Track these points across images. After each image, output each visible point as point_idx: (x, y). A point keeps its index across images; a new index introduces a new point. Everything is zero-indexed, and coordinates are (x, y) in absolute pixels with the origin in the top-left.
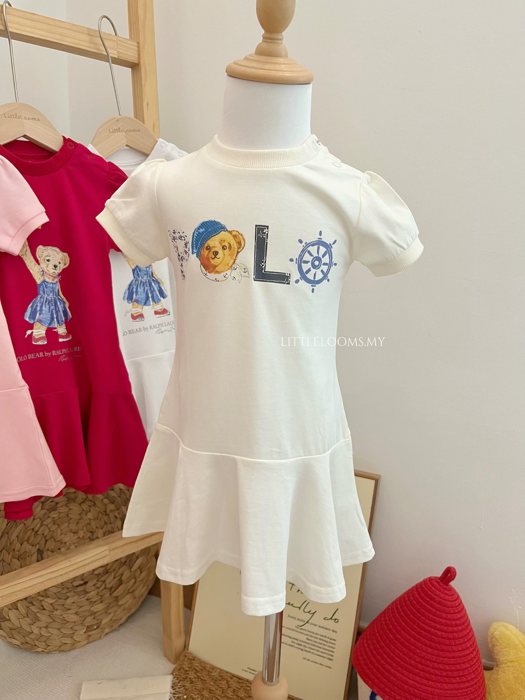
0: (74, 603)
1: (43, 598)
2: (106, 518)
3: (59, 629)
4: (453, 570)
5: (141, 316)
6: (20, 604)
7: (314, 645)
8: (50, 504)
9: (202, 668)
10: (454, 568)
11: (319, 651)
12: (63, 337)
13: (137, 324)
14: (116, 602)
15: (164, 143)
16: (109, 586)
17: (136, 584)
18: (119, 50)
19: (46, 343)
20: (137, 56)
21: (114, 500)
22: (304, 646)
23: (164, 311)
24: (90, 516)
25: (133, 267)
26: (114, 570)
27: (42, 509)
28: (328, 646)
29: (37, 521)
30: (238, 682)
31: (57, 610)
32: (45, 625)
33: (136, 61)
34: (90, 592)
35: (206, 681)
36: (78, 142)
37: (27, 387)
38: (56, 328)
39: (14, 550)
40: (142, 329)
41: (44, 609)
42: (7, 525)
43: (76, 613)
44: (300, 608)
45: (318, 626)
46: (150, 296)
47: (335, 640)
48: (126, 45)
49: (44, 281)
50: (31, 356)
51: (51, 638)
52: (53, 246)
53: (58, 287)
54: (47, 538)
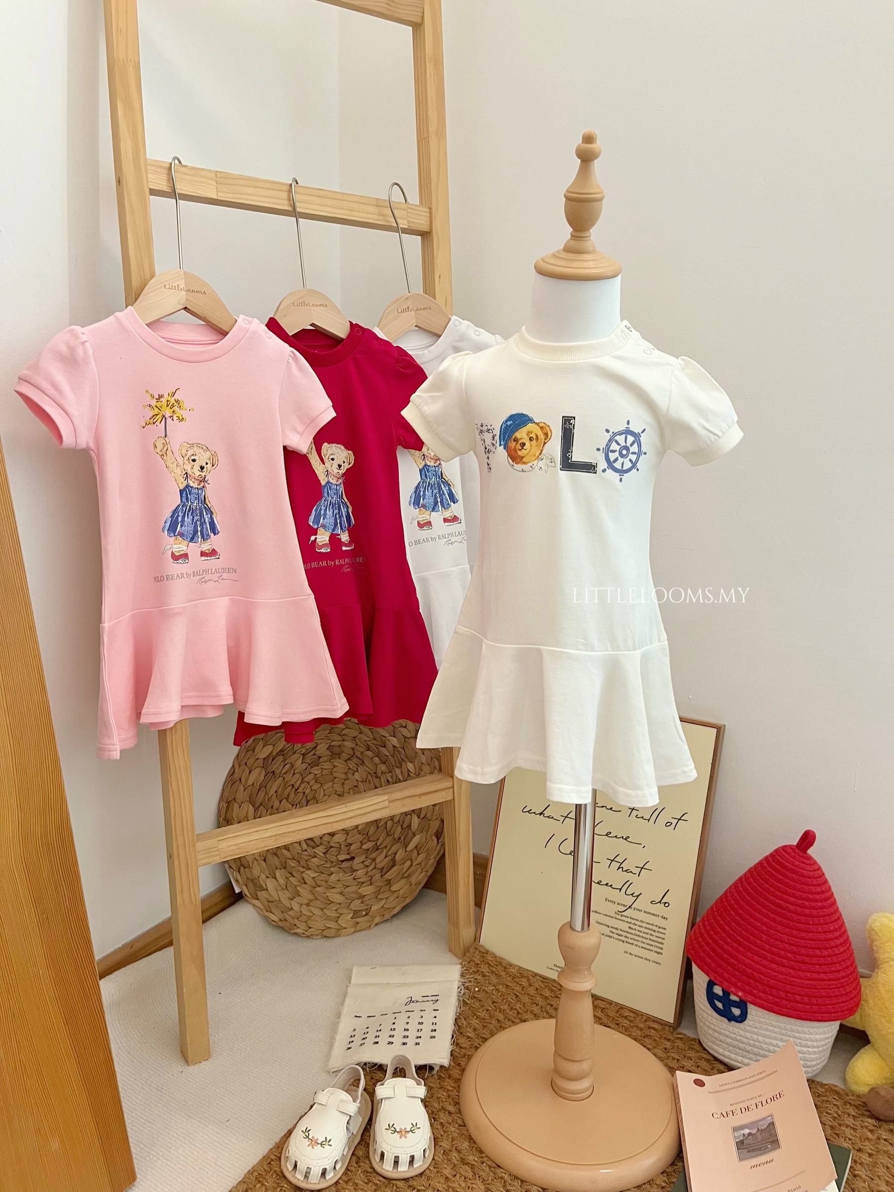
0: (339, 881)
1: (305, 870)
2: (376, 780)
3: (322, 909)
4: (811, 833)
5: (429, 523)
6: (279, 873)
7: (639, 936)
8: (312, 757)
9: (496, 963)
10: (813, 832)
11: (644, 943)
12: (346, 545)
13: (425, 533)
14: (388, 887)
15: (458, 321)
16: (380, 866)
17: (412, 869)
18: (409, 219)
19: (329, 550)
20: (428, 223)
21: (387, 760)
22: (626, 937)
23: (455, 519)
24: (357, 776)
25: (421, 467)
26: (386, 847)
27: (302, 763)
28: (656, 937)
29: (297, 776)
30: (543, 982)
31: (319, 887)
32: (306, 902)
33: (426, 228)
34: (357, 870)
35: (501, 976)
36: (366, 327)
37: (313, 596)
38: (339, 535)
39: (272, 807)
40: (430, 540)
41: (305, 883)
42: (265, 776)
43: (341, 894)
44: (620, 889)
45: (643, 912)
46: (439, 500)
47: (665, 929)
48: (417, 212)
49: (328, 482)
50: (314, 565)
51: (312, 918)
52: (338, 443)
53: (341, 489)
54: (308, 799)
